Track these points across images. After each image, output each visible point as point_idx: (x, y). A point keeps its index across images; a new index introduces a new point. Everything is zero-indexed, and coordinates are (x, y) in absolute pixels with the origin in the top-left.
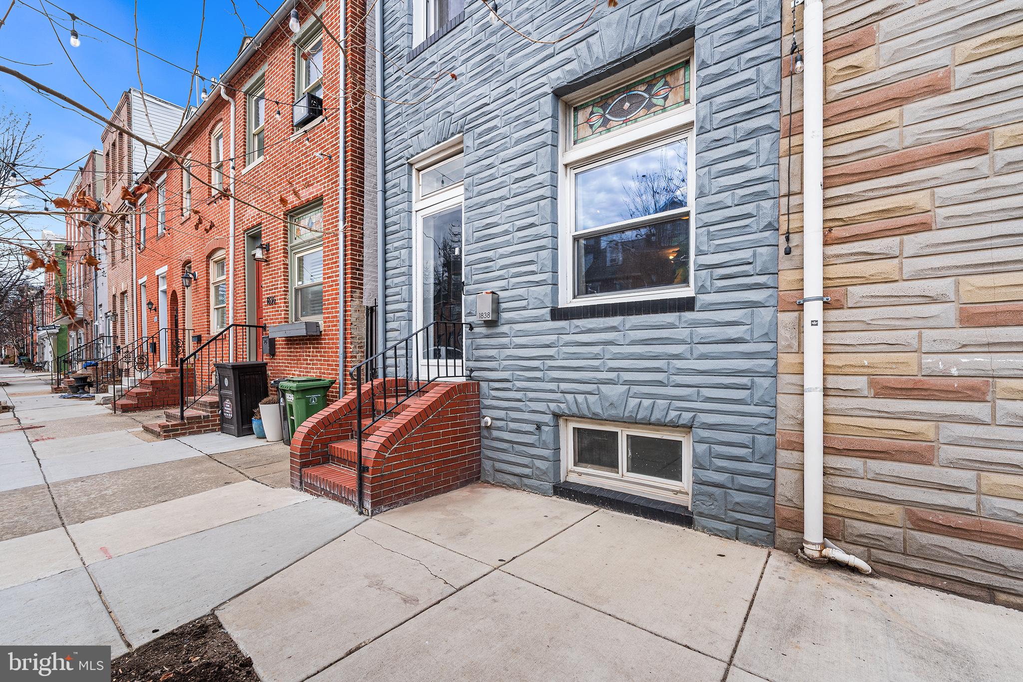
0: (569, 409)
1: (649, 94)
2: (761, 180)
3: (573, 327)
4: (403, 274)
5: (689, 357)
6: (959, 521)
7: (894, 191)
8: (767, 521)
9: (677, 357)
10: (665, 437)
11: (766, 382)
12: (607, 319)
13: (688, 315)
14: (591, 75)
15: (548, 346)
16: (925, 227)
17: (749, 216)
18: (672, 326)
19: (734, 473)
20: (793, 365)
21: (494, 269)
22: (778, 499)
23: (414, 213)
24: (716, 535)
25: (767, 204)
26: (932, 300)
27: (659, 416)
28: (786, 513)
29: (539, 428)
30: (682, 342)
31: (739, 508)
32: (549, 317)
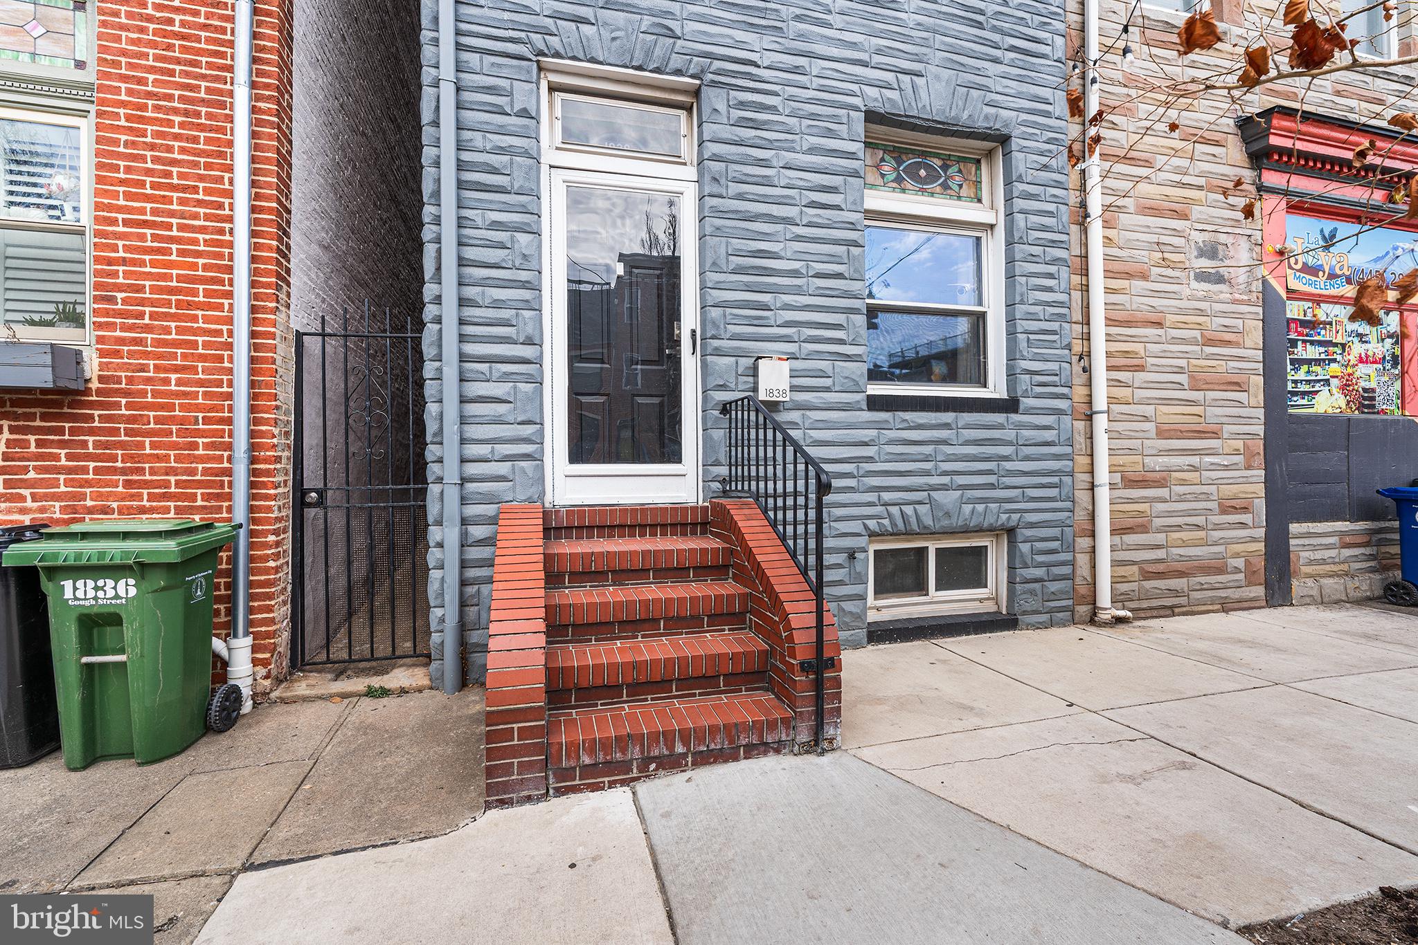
1: (945, 173)
2: (1061, 304)
3: (898, 420)
5: (1015, 458)
6: (1161, 568)
7: (1129, 339)
8: (1070, 602)
9: (1006, 458)
10: (974, 545)
11: (1067, 480)
12: (938, 414)
13: (1014, 417)
15: (866, 444)
16: (1141, 368)
17: (1054, 333)
18: (1000, 427)
19: (1049, 565)
20: (1083, 464)
21: (772, 323)
22: (1078, 580)
23: (544, 169)
24: (1038, 628)
26: (1146, 419)
27: (992, 521)
28: (1083, 590)
29: (852, 556)
30: (1009, 443)
31: (1052, 597)
32: (865, 407)
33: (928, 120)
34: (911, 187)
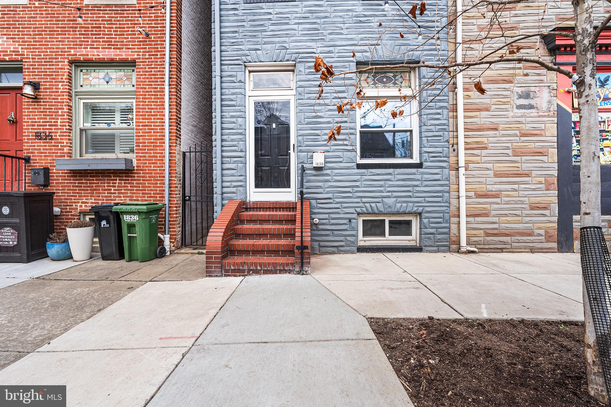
0: (367, 210)
1: (395, 79)
2: (444, 125)
3: (369, 172)
4: (240, 134)
5: (421, 186)
6: (495, 232)
7: (479, 136)
8: (448, 243)
9: (417, 186)
10: (405, 219)
11: (447, 195)
12: (386, 170)
13: (420, 170)
14: (376, 62)
15: (356, 181)
16: (486, 148)
17: (441, 136)
18: (414, 174)
19: (437, 228)
20: (455, 188)
21: (320, 140)
22: (452, 235)
23: (247, 97)
24: (431, 252)
25: (446, 133)
26: (488, 169)
27: (410, 210)
28: (454, 239)
29: (350, 221)
30: (418, 180)
31: (439, 241)
32: (355, 168)
33: (383, 61)
34: (380, 86)
